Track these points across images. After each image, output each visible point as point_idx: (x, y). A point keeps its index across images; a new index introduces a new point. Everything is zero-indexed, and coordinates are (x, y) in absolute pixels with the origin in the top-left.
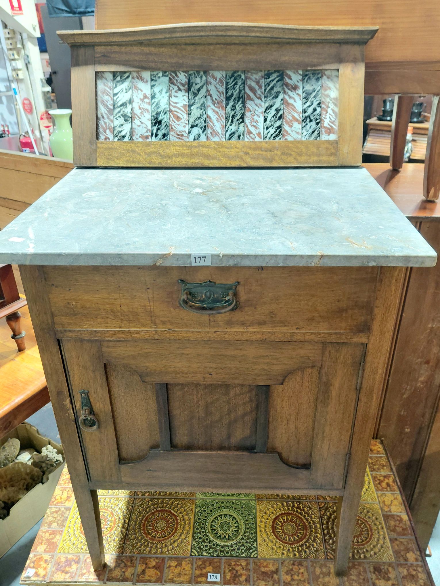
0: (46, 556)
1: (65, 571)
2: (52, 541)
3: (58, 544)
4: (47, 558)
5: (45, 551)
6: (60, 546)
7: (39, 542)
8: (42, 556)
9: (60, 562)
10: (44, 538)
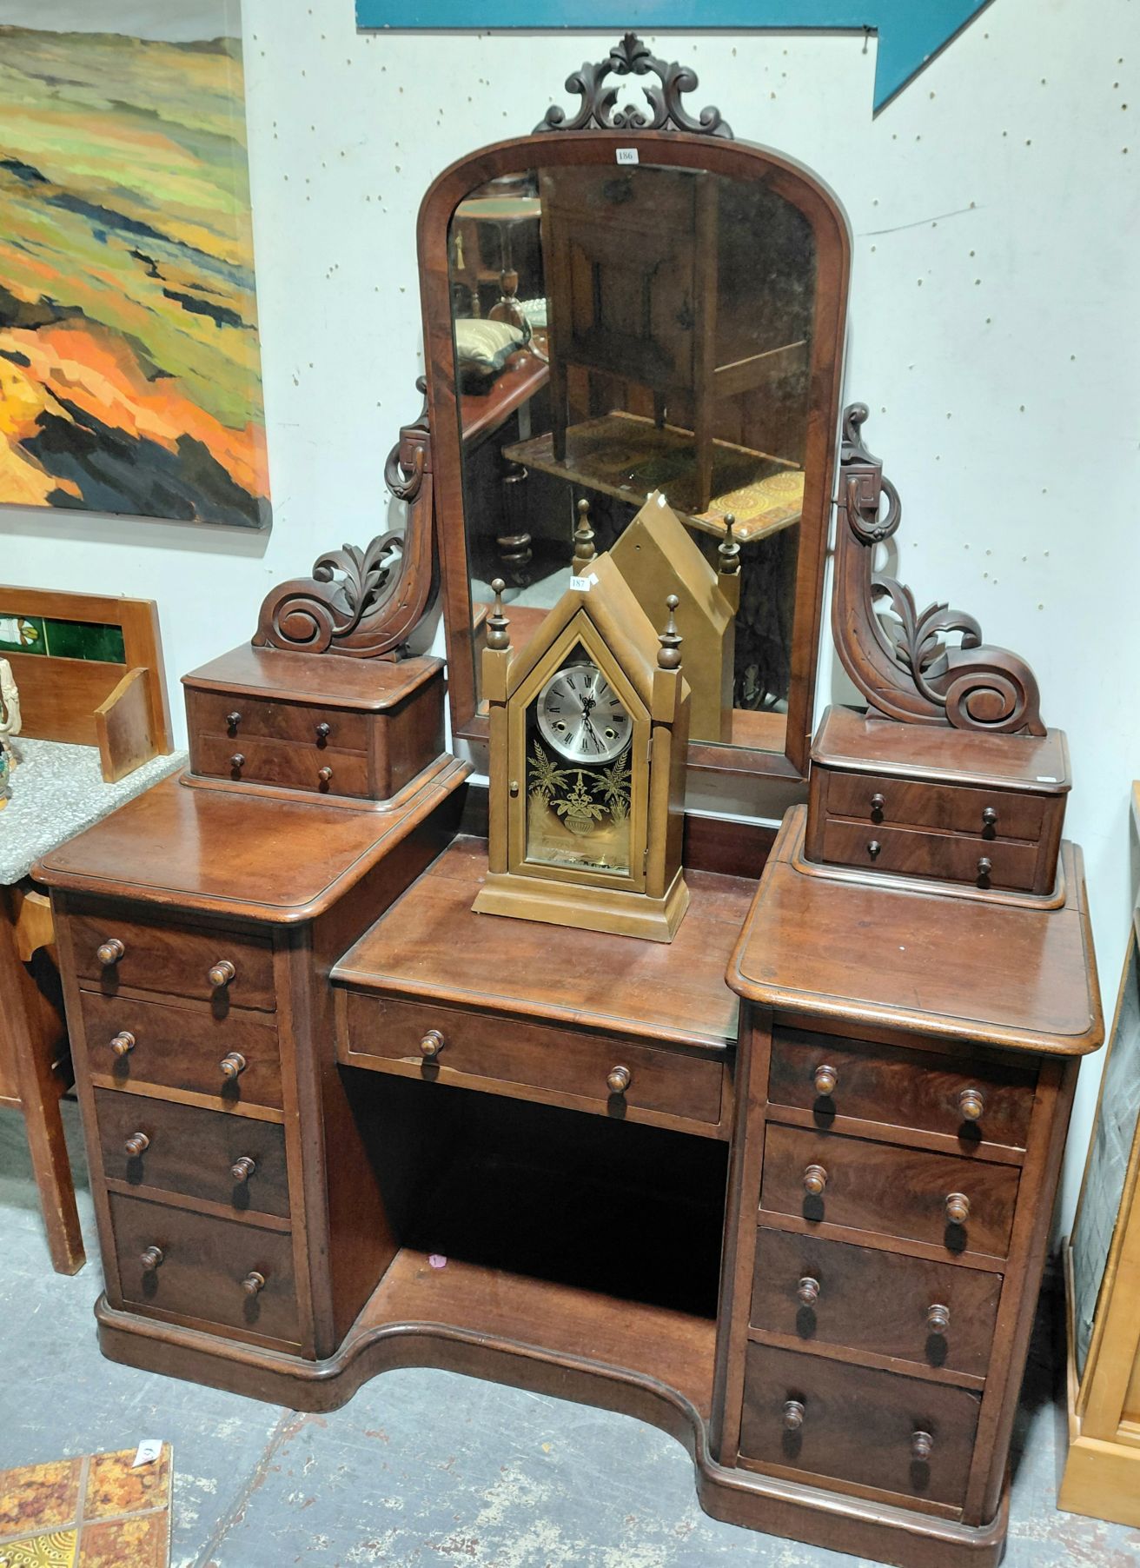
0: (111, 1512)
1: (35, 1487)
2: (104, 1558)
3: (83, 1554)
4: (107, 1507)
5: (120, 1525)
6: (74, 1549)
7: (149, 1544)
8: (126, 1510)
9: (59, 1505)
10: (138, 1559)
